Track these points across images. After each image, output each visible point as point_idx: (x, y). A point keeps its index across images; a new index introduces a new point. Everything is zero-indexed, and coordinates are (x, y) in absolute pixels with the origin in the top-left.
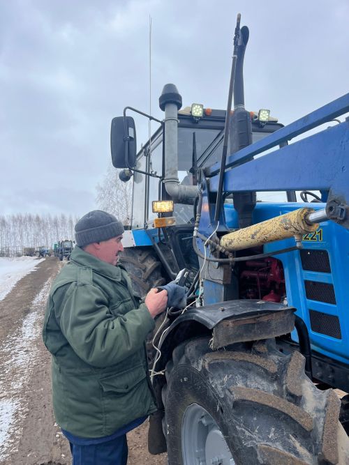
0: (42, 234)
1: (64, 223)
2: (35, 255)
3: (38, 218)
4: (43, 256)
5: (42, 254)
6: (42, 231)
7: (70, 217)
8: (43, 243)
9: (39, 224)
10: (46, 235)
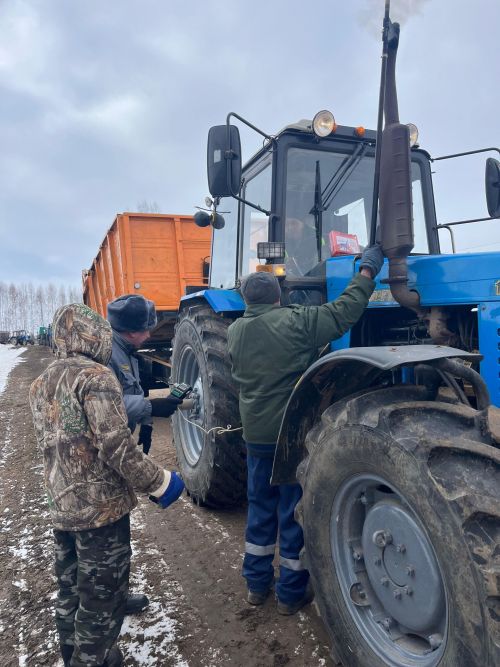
0: (18, 312)
1: (51, 298)
2: (9, 342)
3: (13, 289)
4: (22, 344)
5: (20, 341)
6: (18, 308)
7: (62, 289)
8: (20, 326)
9: (14, 298)
10: (24, 314)
